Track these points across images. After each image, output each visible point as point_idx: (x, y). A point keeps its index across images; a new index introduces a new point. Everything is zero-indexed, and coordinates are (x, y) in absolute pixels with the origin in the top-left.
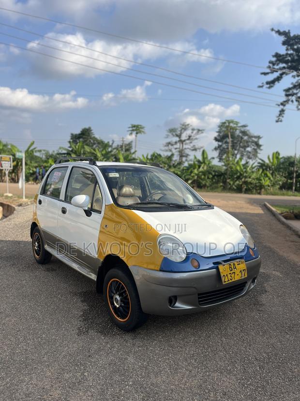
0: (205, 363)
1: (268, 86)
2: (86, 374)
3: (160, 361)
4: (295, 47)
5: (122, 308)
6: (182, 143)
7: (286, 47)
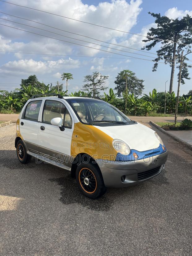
0: (144, 213)
1: (147, 48)
2: (78, 225)
3: (119, 214)
4: (163, 24)
5: (91, 185)
6: (95, 85)
7: (158, 24)
